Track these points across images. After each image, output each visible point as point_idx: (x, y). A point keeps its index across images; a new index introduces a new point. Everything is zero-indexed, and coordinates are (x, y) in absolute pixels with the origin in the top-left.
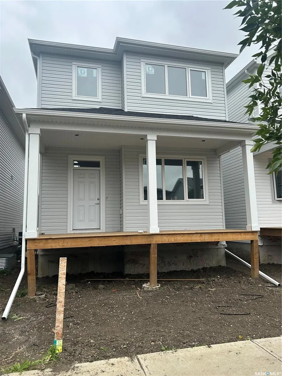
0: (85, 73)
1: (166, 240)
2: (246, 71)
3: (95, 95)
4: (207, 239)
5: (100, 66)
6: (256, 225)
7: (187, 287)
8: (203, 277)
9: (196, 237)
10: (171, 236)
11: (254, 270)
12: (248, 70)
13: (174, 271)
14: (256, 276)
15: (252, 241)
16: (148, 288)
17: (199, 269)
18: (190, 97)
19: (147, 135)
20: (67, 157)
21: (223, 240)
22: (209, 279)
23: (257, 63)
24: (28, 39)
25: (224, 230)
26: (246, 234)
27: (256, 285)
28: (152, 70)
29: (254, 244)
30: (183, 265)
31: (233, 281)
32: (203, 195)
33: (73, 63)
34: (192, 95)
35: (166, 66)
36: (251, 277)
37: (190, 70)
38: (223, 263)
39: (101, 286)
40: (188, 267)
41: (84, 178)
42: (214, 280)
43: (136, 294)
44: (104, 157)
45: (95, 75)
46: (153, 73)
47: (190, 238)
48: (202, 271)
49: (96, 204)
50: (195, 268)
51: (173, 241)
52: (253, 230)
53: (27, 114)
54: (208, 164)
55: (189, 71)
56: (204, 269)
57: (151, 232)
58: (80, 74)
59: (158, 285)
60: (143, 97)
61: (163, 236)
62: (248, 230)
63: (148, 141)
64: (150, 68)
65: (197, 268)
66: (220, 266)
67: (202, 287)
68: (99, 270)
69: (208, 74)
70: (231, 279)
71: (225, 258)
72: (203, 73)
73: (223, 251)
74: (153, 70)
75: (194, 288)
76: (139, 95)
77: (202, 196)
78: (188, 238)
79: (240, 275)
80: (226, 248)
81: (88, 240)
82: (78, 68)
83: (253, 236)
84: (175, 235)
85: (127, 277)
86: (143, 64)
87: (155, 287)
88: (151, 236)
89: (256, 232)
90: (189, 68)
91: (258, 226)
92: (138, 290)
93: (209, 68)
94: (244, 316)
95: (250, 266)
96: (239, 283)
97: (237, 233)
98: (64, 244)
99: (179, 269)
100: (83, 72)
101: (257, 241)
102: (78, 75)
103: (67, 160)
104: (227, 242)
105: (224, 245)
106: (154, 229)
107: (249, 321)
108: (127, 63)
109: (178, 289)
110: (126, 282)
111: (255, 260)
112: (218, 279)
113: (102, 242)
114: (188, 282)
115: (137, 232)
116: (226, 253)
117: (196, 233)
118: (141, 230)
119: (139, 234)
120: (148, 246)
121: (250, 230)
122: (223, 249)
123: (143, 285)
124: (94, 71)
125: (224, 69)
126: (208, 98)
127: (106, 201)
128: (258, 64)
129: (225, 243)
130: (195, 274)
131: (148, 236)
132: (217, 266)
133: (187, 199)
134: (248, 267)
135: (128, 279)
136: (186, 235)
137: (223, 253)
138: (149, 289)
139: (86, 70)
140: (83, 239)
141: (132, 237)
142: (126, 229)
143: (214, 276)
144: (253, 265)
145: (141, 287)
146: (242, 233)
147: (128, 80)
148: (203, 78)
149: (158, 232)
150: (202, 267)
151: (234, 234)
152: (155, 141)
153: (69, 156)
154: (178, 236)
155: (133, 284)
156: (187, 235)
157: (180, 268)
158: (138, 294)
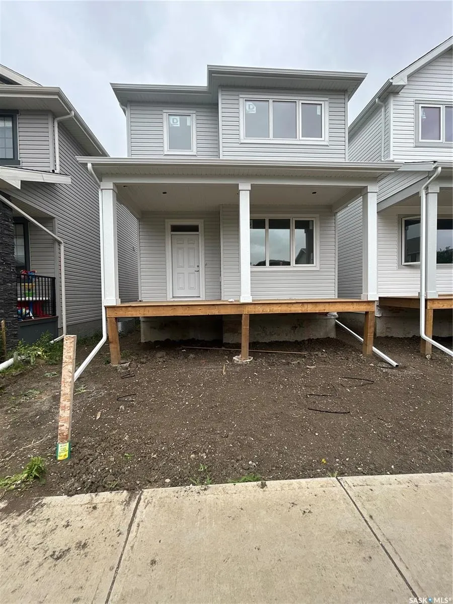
0: (177, 122)
1: (259, 310)
2: (377, 100)
3: (189, 147)
4: (310, 309)
5: (194, 112)
6: (373, 293)
7: (284, 361)
8: (306, 350)
9: (295, 307)
10: (266, 306)
11: (367, 346)
12: (379, 98)
13: (276, 341)
14: (368, 352)
15: (367, 313)
16: (238, 361)
17: (303, 341)
18: (301, 139)
19: (238, 184)
20: (164, 221)
21: (334, 310)
22: (312, 353)
23: (393, 84)
24: (111, 84)
25: (337, 299)
26: (360, 303)
27: (367, 364)
28: (253, 108)
29: (369, 316)
30: (287, 335)
31: (340, 357)
32: (313, 259)
33: (164, 111)
34: (302, 137)
35: (271, 101)
36: (362, 353)
37: (302, 103)
38: (333, 335)
39: (192, 356)
40: (291, 338)
41: (183, 244)
42: (317, 355)
43: (222, 368)
44: (203, 220)
45: (188, 124)
46: (255, 112)
47: (289, 309)
48: (307, 342)
49: (196, 271)
50: (300, 339)
51: (269, 311)
52: (369, 299)
53: (93, 164)
54: (321, 223)
55: (300, 104)
56: (310, 341)
57: (242, 301)
58: (172, 123)
59: (250, 359)
60: (241, 143)
61: (257, 306)
62: (363, 299)
63: (240, 192)
64: (251, 106)
65: (303, 339)
66: (329, 337)
67: (301, 362)
68: (199, 337)
69: (325, 108)
70: (337, 354)
71: (334, 330)
72: (319, 107)
73: (334, 322)
74: (255, 108)
75: (291, 364)
76: (237, 141)
77: (312, 261)
78: (287, 308)
79: (350, 350)
80: (337, 319)
81: (170, 308)
82: (170, 117)
83: (369, 307)
84: (272, 305)
85: (224, 346)
86: (241, 101)
87: (245, 361)
88: (242, 306)
89: (374, 302)
90: (301, 101)
91: (375, 295)
92: (227, 362)
93: (327, 99)
94: (340, 417)
95: (363, 340)
96: (347, 359)
97: (348, 303)
98: (145, 313)
99: (281, 340)
100: (175, 121)
101: (374, 312)
102: (170, 126)
103: (164, 225)
104: (338, 313)
105: (334, 316)
106: (246, 298)
107: (344, 427)
108: (224, 102)
109: (272, 365)
110: (220, 352)
111: (369, 334)
112: (323, 354)
113: (186, 311)
114: (288, 355)
115: (227, 301)
116: (337, 324)
117: (297, 303)
118: (232, 298)
119: (229, 303)
120: (240, 316)
121: (365, 300)
122: (334, 320)
123: (234, 358)
124: (188, 118)
125: (347, 100)
126: (323, 139)
127: (205, 268)
128: (395, 85)
129: (336, 314)
130: (298, 345)
131: (239, 306)
132: (325, 337)
133: (294, 265)
134: (359, 341)
135: (224, 349)
136: (283, 305)
137: (333, 323)
138: (239, 363)
139: (178, 118)
140: (165, 308)
141: (219, 306)
142: (224, 298)
143: (319, 350)
144: (366, 340)
145: (231, 360)
146: (355, 304)
147: (224, 123)
148: (319, 113)
149: (250, 301)
150: (308, 338)
151: (344, 304)
152: (249, 192)
153: (166, 220)
154: (275, 305)
155: (226, 355)
156: (286, 305)
157: (283, 338)
158: (224, 369)
